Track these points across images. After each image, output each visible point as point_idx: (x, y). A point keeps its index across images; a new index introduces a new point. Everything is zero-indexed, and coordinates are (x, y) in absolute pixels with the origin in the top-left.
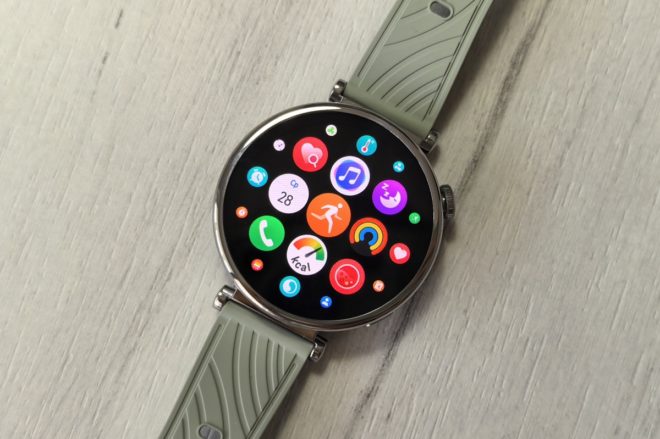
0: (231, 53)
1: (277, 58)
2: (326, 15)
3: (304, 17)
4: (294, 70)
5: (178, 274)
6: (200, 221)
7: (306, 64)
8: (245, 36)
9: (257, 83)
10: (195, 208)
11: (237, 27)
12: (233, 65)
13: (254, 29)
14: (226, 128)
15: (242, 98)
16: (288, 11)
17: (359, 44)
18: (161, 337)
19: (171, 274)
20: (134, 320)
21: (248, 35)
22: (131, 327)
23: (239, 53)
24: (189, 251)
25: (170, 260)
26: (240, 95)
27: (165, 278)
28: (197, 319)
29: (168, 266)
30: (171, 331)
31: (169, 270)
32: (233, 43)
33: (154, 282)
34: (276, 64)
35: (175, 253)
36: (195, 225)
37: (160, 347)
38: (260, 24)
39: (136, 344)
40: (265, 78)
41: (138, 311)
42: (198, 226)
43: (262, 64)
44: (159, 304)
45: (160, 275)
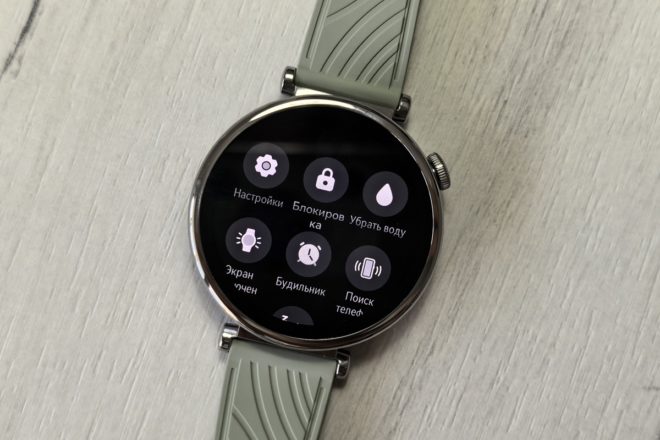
0: (497, 103)
1: (548, 108)
2: (601, 59)
3: (576, 62)
4: (566, 121)
5: (441, 348)
6: (464, 290)
7: (579, 114)
8: (513, 82)
9: (526, 136)
10: (458, 275)
11: (504, 72)
12: (500, 116)
13: (522, 76)
14: (491, 187)
15: (509, 152)
16: (559, 54)
17: (635, 94)
18: (423, 416)
19: (433, 347)
20: (394, 398)
21: (515, 82)
22: (392, 404)
23: (506, 102)
24: (453, 323)
25: (432, 333)
26: (506, 151)
27: (428, 352)
28: (461, 396)
29: (430, 339)
30: (435, 408)
31: (431, 344)
32: (499, 90)
33: (416, 355)
34: (546, 115)
35: (438, 324)
36: (459, 294)
37: (422, 428)
38: (529, 69)
39: (397, 424)
40: (535, 130)
41: (399, 388)
42: (462, 295)
43: (530, 115)
44: (421, 381)
45: (421, 348)
